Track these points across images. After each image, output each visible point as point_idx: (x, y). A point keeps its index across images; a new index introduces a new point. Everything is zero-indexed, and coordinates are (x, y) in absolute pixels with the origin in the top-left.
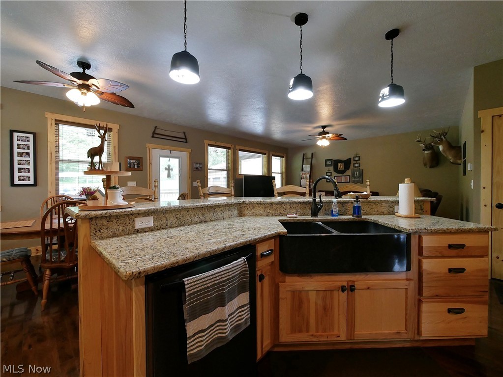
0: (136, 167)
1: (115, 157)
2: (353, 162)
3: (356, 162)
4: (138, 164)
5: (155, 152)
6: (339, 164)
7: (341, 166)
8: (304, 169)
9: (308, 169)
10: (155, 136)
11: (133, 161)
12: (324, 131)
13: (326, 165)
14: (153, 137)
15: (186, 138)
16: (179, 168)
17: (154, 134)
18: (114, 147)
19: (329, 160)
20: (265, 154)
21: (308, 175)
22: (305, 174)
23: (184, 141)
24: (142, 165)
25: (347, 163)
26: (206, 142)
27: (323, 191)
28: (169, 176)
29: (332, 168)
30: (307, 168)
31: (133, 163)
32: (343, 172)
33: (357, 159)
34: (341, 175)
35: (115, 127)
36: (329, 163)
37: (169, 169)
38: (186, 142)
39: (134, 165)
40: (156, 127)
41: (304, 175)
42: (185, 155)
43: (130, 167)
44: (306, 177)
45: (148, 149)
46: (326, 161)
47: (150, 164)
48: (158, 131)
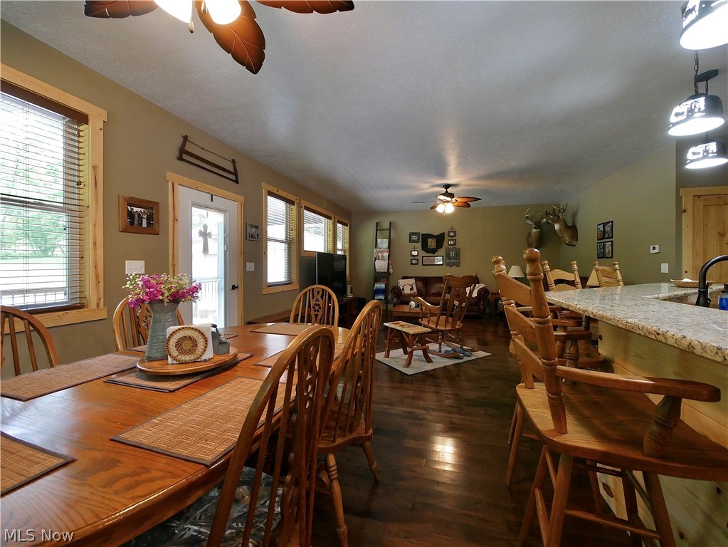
0: (144, 224)
1: (96, 196)
2: (446, 238)
3: (450, 238)
4: (150, 219)
5: (185, 194)
6: (430, 240)
7: (431, 243)
8: (379, 245)
9: (386, 245)
10: (185, 157)
11: (139, 210)
12: (447, 191)
13: (411, 241)
14: (180, 158)
15: (235, 174)
16: (225, 232)
17: (183, 154)
18: (94, 168)
19: (414, 234)
20: (329, 218)
21: (386, 254)
22: (382, 252)
23: (233, 177)
24: (158, 222)
25: (440, 239)
26: (265, 187)
27: (412, 278)
28: (206, 249)
29: (419, 245)
30: (383, 243)
31: (139, 215)
32: (434, 251)
33: (452, 234)
34: (431, 255)
35: (97, 116)
36: (414, 238)
37: (205, 235)
38: (237, 181)
39: (141, 219)
40: (185, 138)
41: (380, 254)
42: (234, 206)
43: (132, 223)
44: (383, 257)
45: (170, 183)
46: (411, 234)
47: (175, 219)
48: (189, 147)
